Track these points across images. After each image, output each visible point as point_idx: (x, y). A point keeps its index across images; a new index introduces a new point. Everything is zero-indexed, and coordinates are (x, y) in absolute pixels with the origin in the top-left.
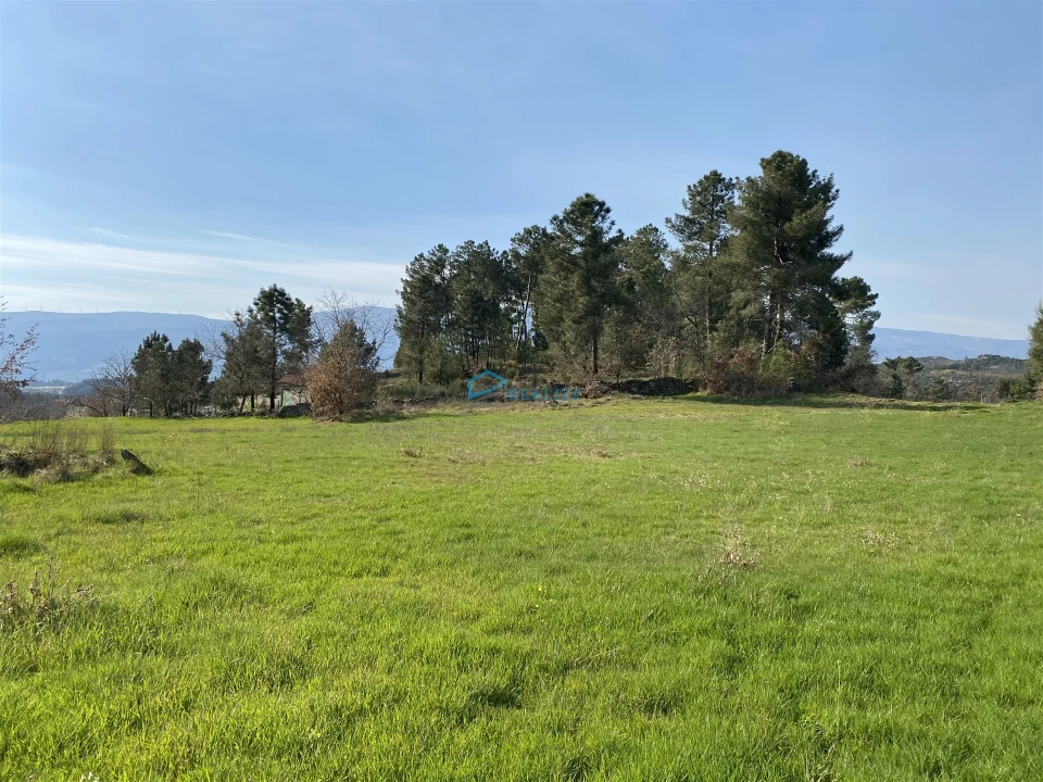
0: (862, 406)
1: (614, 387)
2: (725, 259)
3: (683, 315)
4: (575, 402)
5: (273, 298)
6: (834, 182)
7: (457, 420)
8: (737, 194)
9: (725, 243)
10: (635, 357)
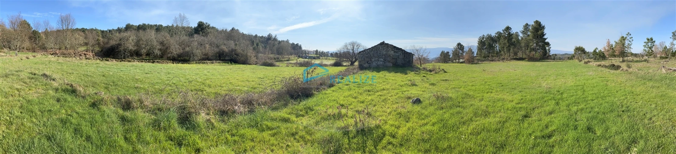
0: (551, 61)
1: (513, 59)
2: (529, 38)
3: (523, 47)
4: (507, 61)
5: (459, 44)
6: (545, 26)
7: (488, 64)
8: (530, 27)
9: (528, 35)
10: (516, 54)
